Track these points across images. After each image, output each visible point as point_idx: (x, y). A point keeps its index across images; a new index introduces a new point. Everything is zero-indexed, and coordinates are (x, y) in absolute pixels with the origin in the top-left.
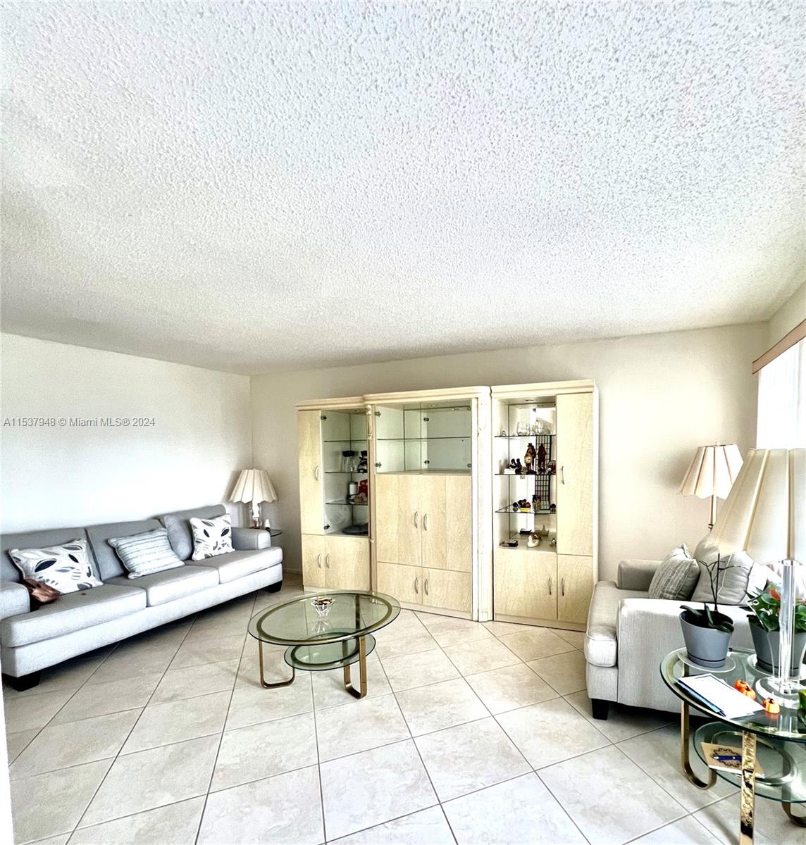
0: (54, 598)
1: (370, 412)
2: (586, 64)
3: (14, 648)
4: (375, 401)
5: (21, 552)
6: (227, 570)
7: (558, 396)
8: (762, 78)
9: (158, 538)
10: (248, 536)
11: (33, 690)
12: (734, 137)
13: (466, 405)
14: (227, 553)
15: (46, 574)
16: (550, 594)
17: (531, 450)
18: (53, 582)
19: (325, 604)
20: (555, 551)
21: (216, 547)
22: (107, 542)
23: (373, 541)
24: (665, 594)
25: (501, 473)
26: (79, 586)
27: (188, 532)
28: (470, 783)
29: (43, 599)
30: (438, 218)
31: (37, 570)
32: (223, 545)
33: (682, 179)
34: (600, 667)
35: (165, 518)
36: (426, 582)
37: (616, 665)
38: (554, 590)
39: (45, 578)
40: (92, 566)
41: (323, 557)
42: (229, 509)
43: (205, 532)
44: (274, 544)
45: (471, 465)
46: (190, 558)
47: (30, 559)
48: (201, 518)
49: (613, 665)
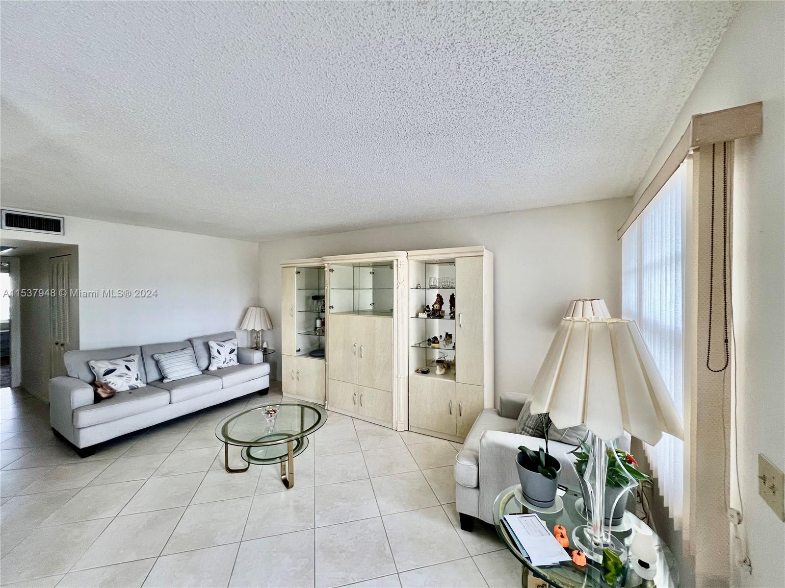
0: (111, 395)
1: (326, 269)
2: (370, 16)
3: (80, 428)
4: (330, 262)
5: (96, 362)
6: (228, 380)
7: (456, 259)
8: (526, 8)
9: (185, 355)
10: (247, 354)
11: (91, 458)
12: (526, 57)
13: (390, 265)
14: (233, 366)
15: (110, 378)
16: (451, 414)
17: (439, 299)
18: (113, 384)
19: (271, 414)
20: (455, 379)
21: (225, 362)
22: (152, 357)
23: (327, 363)
24: (525, 428)
25: (417, 316)
26: (130, 387)
27: (207, 351)
28: (344, 577)
29: (104, 395)
30: (323, 136)
31: (104, 375)
32: (230, 360)
33: (498, 94)
34: (465, 487)
35: (194, 340)
36: (361, 396)
37: (478, 487)
38: (453, 412)
39: (108, 380)
40: (141, 374)
41: (295, 371)
42: (239, 334)
43: (218, 351)
44: (265, 360)
45: (393, 309)
46: (207, 369)
47: (101, 367)
48: (216, 341)
49: (475, 486)
